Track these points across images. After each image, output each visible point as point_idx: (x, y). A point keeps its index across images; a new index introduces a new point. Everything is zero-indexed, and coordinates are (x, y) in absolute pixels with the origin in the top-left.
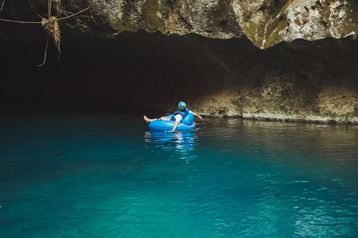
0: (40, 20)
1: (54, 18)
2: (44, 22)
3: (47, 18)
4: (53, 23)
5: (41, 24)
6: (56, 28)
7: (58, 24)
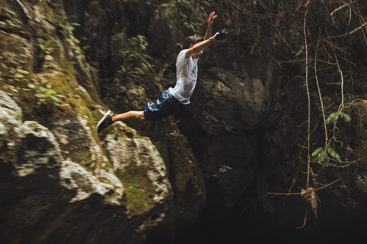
0: (300, 191)
1: (311, 189)
2: (303, 192)
3: (306, 189)
4: (310, 193)
5: (301, 194)
6: (313, 197)
7: (315, 193)
